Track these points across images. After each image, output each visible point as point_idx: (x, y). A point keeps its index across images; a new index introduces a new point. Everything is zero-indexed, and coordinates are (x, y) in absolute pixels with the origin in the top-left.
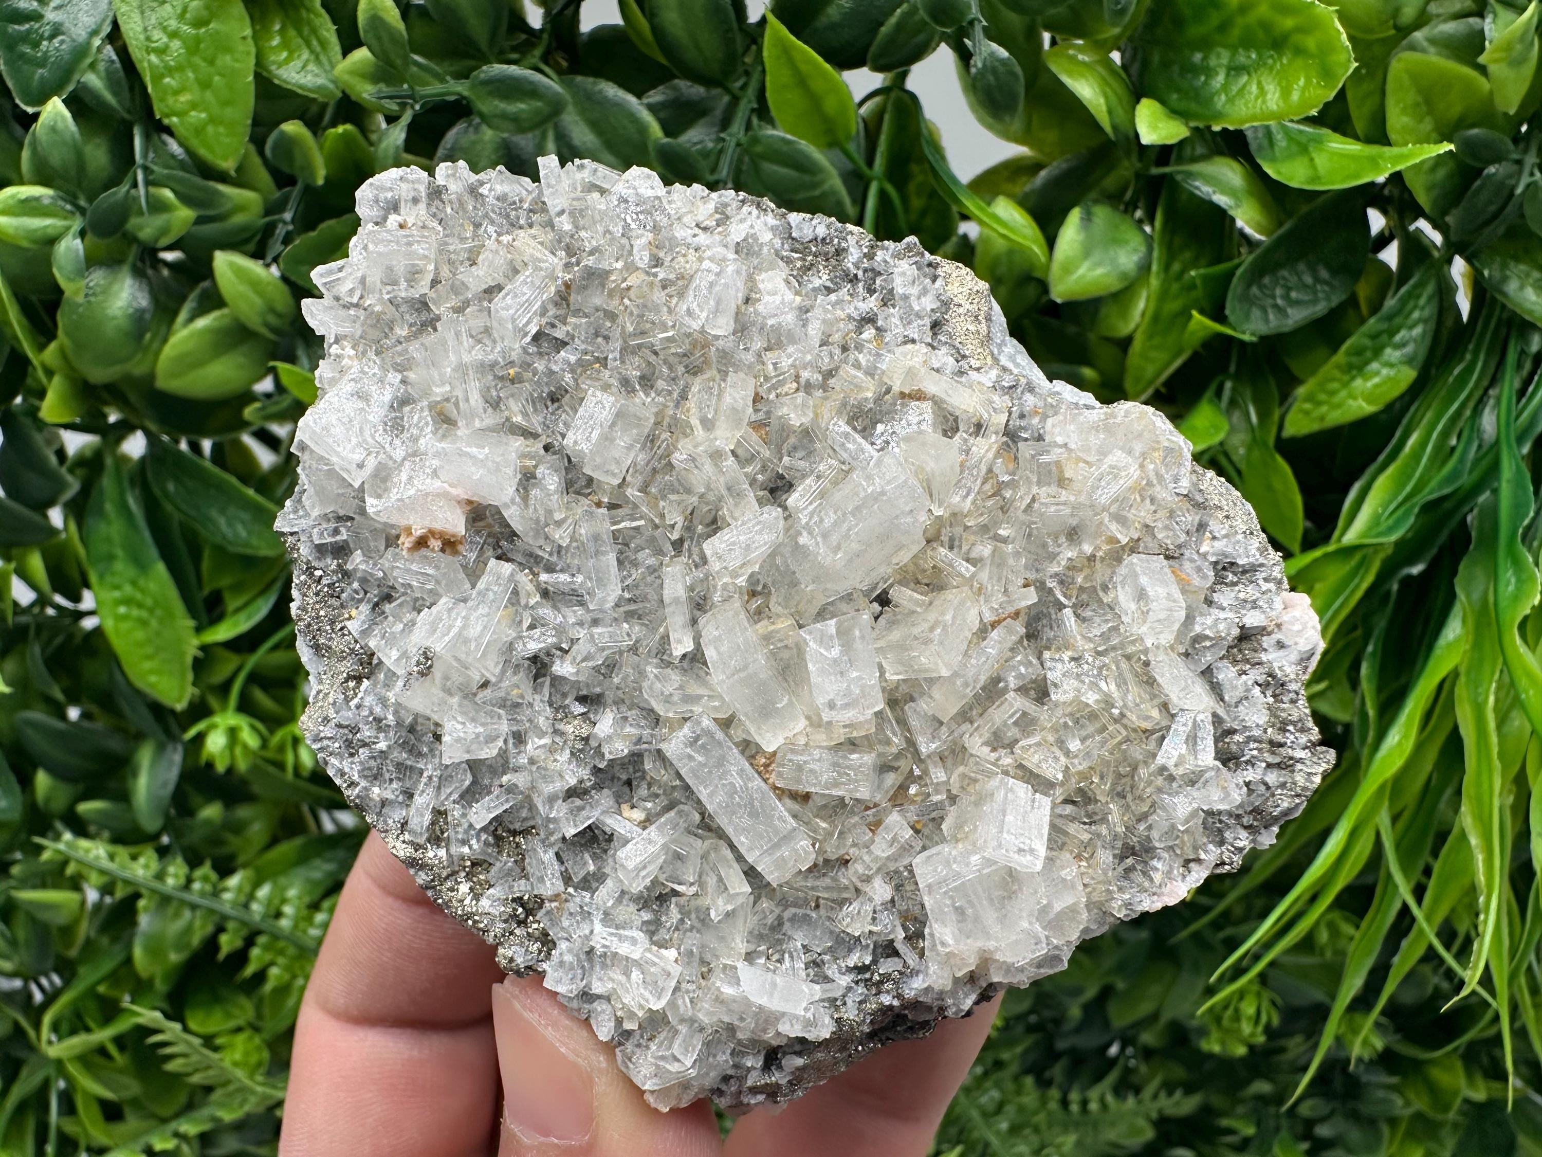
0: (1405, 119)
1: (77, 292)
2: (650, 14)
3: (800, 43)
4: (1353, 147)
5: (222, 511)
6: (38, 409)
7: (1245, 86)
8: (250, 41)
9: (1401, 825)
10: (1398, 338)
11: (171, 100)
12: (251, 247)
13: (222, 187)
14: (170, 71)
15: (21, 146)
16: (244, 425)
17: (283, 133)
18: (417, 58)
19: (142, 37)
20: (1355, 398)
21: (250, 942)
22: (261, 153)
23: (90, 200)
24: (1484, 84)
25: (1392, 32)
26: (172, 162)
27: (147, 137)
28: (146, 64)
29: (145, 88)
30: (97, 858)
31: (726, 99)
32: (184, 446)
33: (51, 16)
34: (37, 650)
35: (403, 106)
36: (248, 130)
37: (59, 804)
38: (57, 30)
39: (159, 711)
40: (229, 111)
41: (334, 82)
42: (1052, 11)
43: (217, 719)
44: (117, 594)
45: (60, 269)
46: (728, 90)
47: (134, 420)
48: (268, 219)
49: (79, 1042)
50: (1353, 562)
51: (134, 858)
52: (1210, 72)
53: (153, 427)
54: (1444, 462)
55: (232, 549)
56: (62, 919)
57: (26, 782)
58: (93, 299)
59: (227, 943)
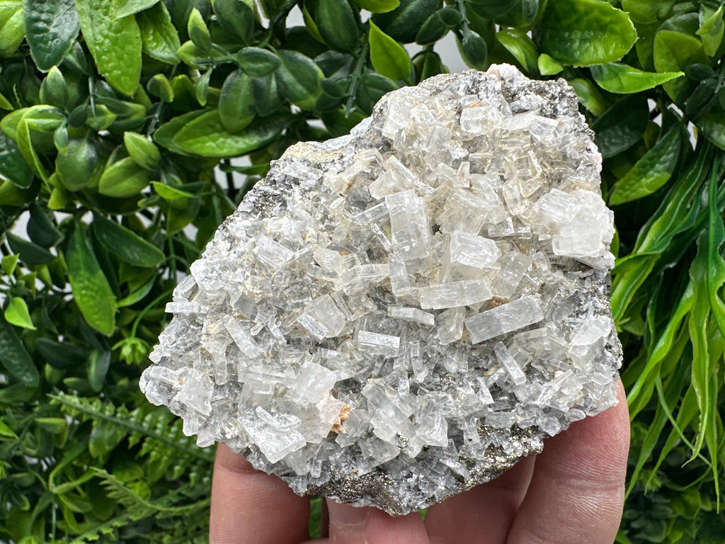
0: (663, 60)
1: (65, 151)
2: (318, 22)
3: (385, 35)
4: (639, 73)
5: (128, 248)
6: (47, 203)
7: (588, 48)
8: (140, 39)
9: (666, 383)
10: (662, 159)
11: (105, 66)
12: (141, 129)
13: (127, 104)
14: (105, 53)
15: (39, 87)
16: (136, 208)
17: (155, 80)
18: (214, 44)
19: (92, 39)
20: (643, 188)
21: (142, 440)
22: (145, 88)
23: (70, 111)
24: (699, 44)
25: (656, 20)
26: (106, 93)
27: (94, 82)
28: (94, 51)
29: (93, 61)
30: (75, 403)
31: (352, 58)
32: (109, 218)
33: (52, 30)
34: (46, 310)
35: (208, 66)
36: (139, 78)
37: (56, 379)
38: (55, 36)
39: (100, 337)
40: (131, 70)
41: (177, 56)
42: (500, 16)
43: (127, 340)
44: (81, 285)
45: (58, 142)
46: (353, 55)
47: (87, 207)
48: (148, 117)
49: (65, 486)
50: (642, 263)
51: (91, 403)
52: (572, 41)
53: (97, 210)
54: (684, 216)
55: (133, 264)
56: (57, 431)
57: (41, 369)
58: (71, 154)
59: (133, 441)
